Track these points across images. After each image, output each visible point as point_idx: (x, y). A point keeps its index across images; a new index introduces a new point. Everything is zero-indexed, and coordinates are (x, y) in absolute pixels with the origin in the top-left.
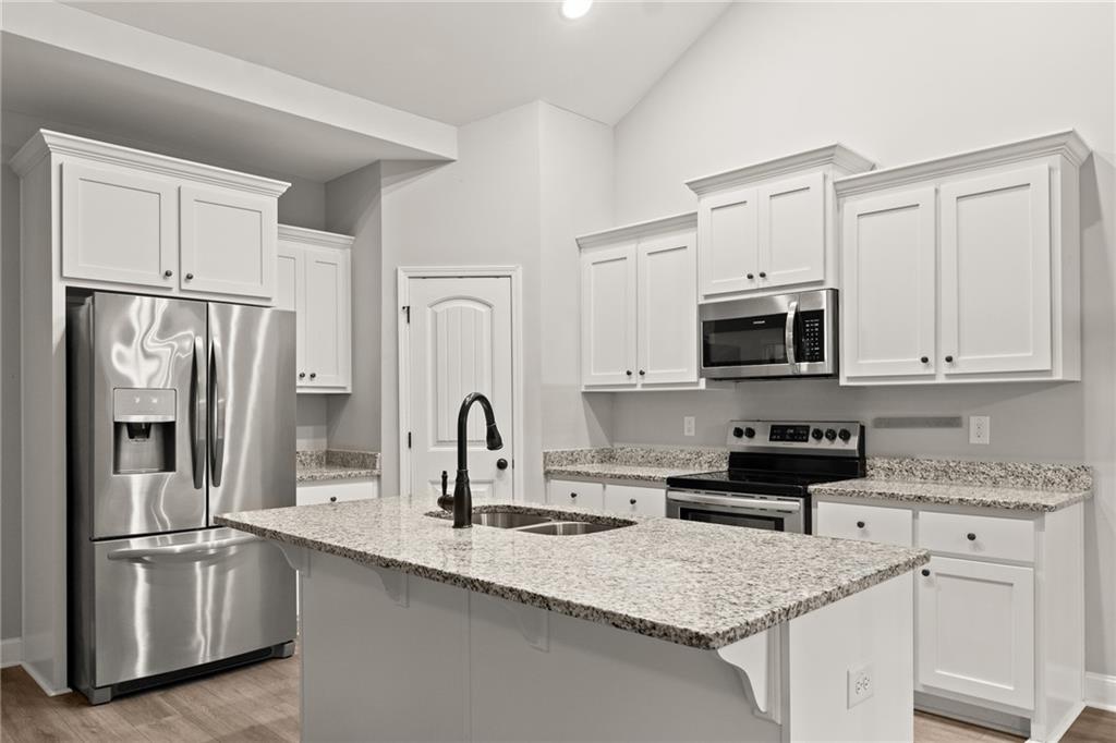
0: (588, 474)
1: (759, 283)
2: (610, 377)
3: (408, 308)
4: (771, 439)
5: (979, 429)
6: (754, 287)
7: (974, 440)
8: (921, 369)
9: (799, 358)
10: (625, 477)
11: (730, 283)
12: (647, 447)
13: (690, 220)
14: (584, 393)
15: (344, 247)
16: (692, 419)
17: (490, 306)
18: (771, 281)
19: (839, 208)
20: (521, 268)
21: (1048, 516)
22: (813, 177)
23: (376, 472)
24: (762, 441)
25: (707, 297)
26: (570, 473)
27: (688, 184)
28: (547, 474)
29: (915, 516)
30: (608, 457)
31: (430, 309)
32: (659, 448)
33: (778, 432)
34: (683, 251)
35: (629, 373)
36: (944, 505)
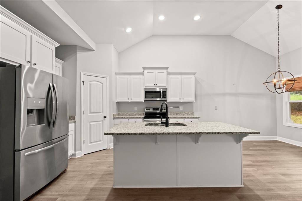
0: (125, 118)
1: (156, 86)
2: (120, 100)
3: (84, 82)
4: (153, 110)
5: (181, 108)
6: (155, 86)
7: (181, 110)
8: (179, 100)
9: (163, 98)
10: (134, 118)
11: (150, 85)
12: (127, 112)
13: (142, 74)
14: (116, 102)
15: (61, 64)
16: (136, 107)
17: (102, 84)
18: (158, 86)
19: (168, 77)
20: (109, 77)
21: (199, 118)
22: (165, 71)
23: (75, 121)
24: (151, 111)
25: (146, 87)
26: (120, 118)
27: (143, 68)
28: (114, 118)
29: (184, 120)
30: (119, 115)
31: (89, 83)
32: (129, 113)
33: (154, 109)
34: (140, 79)
35: (128, 99)
36: (188, 118)
